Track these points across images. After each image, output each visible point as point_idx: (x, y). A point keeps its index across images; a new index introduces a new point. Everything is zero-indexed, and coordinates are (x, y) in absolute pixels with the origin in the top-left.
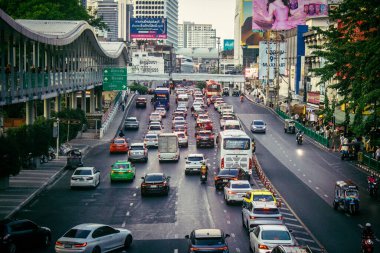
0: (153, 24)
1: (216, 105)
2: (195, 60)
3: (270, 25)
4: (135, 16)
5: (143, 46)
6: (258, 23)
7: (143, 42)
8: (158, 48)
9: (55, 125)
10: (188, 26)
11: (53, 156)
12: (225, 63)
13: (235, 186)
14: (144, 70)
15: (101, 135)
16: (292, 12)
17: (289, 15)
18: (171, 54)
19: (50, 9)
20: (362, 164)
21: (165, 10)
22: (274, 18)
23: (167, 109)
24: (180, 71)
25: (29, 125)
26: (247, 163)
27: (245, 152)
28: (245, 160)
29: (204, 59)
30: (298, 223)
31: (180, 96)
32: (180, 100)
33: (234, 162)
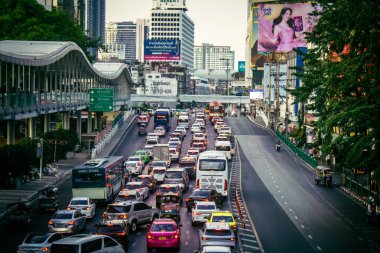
0: (167, 46)
1: (216, 126)
2: (211, 81)
3: (276, 47)
4: (150, 37)
5: (156, 68)
6: (263, 45)
7: (157, 63)
8: (172, 69)
9: (39, 145)
10: (206, 48)
11: (36, 176)
12: (235, 84)
13: (201, 207)
14: (154, 92)
15: (93, 155)
16: (297, 34)
17: (294, 37)
18: (185, 75)
19: (45, 30)
20: (345, 186)
21: (180, 32)
22: (279, 40)
23: (168, 130)
24: (194, 93)
25: (10, 145)
26: (223, 184)
27: (220, 173)
28: (220, 181)
29: (220, 81)
30: (256, 245)
31: (181, 117)
32: (181, 121)
33: (209, 183)
